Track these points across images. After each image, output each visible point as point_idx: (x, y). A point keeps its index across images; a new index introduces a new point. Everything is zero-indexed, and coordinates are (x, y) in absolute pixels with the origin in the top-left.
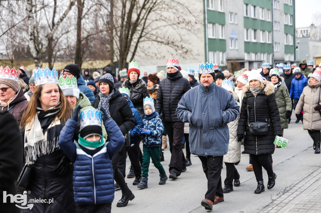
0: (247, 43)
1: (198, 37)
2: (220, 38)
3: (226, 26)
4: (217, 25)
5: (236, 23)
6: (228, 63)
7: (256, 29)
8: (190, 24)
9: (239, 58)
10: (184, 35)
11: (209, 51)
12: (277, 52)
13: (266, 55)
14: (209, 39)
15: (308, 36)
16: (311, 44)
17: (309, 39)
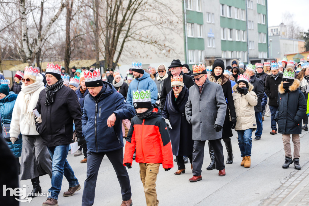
0: (223, 41)
2: (199, 37)
3: (203, 26)
4: (195, 24)
5: (213, 22)
6: (206, 60)
7: (231, 28)
9: (216, 56)
11: (189, 49)
12: (251, 50)
13: (241, 53)
14: (189, 38)
15: (278, 35)
16: (282, 42)
17: (280, 37)
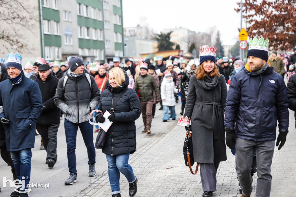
0: (81, 40)
1: (32, 33)
2: (56, 34)
3: (60, 23)
4: (52, 22)
5: (70, 20)
6: (63, 57)
7: (88, 26)
8: (24, 20)
9: (74, 54)
10: (18, 30)
11: (45, 45)
12: (108, 48)
13: (98, 51)
14: (45, 35)
15: (135, 35)
16: (138, 42)
17: (136, 37)
